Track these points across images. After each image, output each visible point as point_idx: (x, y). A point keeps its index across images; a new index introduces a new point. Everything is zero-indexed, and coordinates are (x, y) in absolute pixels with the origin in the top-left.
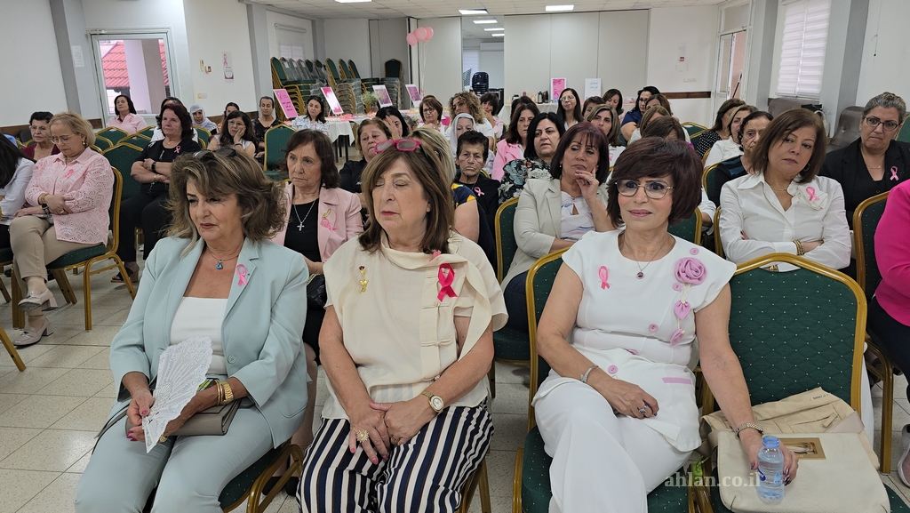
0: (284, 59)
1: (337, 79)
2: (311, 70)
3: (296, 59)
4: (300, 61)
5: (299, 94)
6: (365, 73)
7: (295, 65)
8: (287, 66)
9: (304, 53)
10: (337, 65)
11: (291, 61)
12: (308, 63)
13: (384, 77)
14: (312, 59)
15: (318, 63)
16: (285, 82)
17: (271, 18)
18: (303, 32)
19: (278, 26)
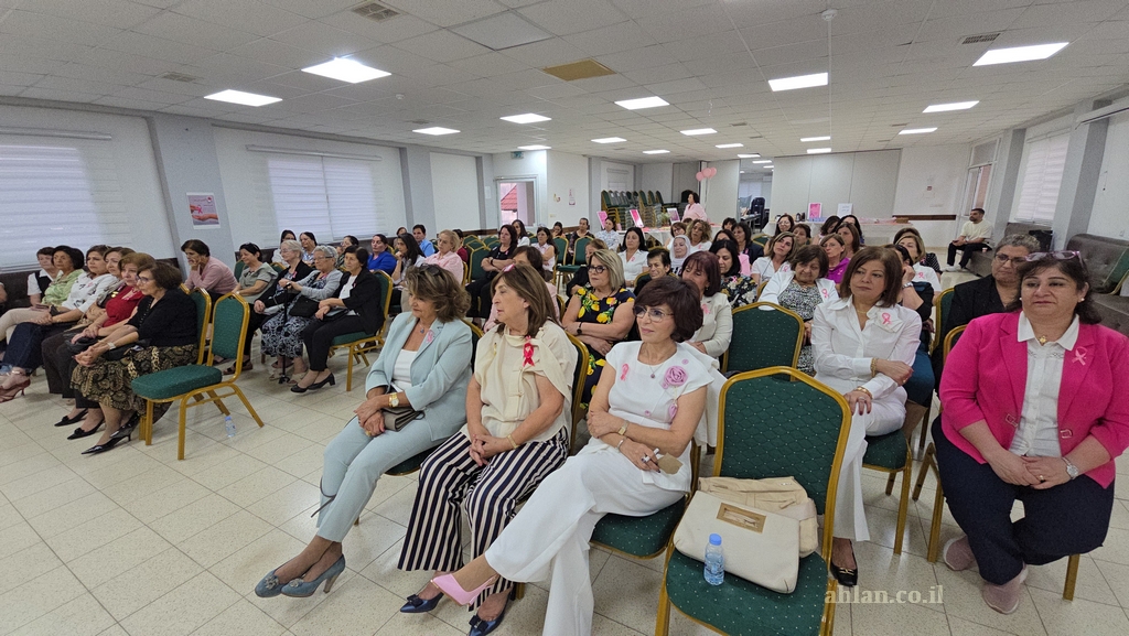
0: (610, 191)
1: (645, 204)
2: (630, 198)
3: (620, 191)
4: (622, 193)
5: (617, 213)
6: (667, 200)
7: (618, 195)
8: (612, 195)
9: (626, 186)
10: (647, 195)
11: (616, 192)
12: (628, 194)
14: (631, 190)
15: (635, 194)
16: (610, 206)
17: (605, 166)
18: (626, 172)
19: (609, 170)
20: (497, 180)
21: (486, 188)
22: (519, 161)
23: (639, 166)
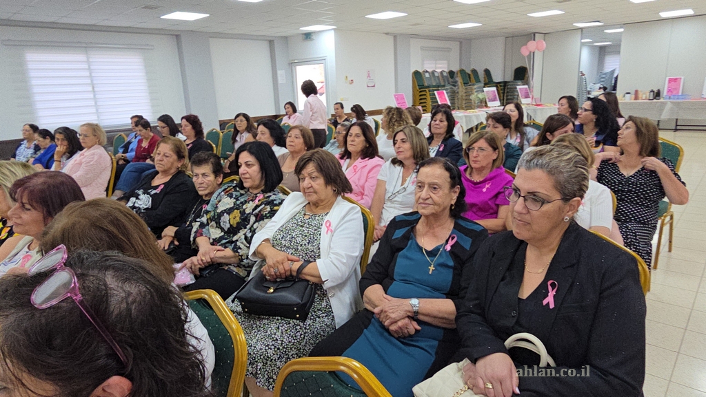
0: (427, 72)
1: (465, 83)
2: (452, 77)
3: (439, 70)
4: (441, 73)
5: (428, 94)
6: (497, 77)
7: (436, 74)
8: (427, 75)
9: (449, 65)
11: (433, 72)
12: (451, 73)
13: (512, 80)
14: (456, 68)
16: (422, 87)
17: (415, 45)
18: (449, 50)
19: (423, 48)
20: (292, 64)
21: (280, 73)
22: (309, 43)
23: (465, 41)
